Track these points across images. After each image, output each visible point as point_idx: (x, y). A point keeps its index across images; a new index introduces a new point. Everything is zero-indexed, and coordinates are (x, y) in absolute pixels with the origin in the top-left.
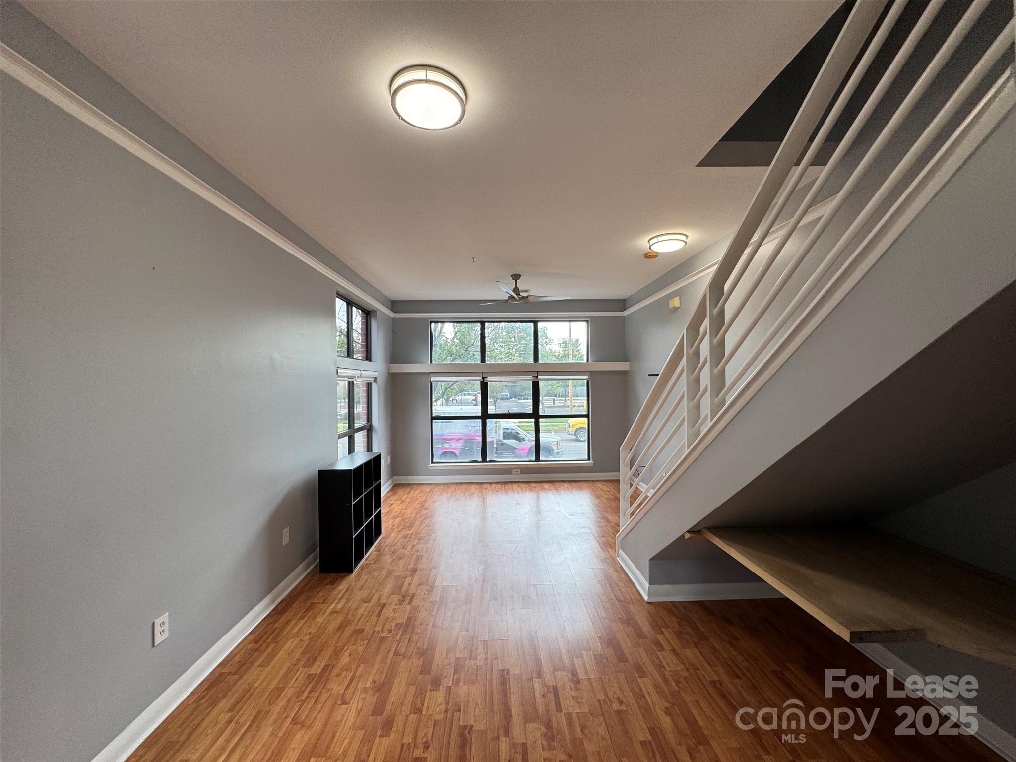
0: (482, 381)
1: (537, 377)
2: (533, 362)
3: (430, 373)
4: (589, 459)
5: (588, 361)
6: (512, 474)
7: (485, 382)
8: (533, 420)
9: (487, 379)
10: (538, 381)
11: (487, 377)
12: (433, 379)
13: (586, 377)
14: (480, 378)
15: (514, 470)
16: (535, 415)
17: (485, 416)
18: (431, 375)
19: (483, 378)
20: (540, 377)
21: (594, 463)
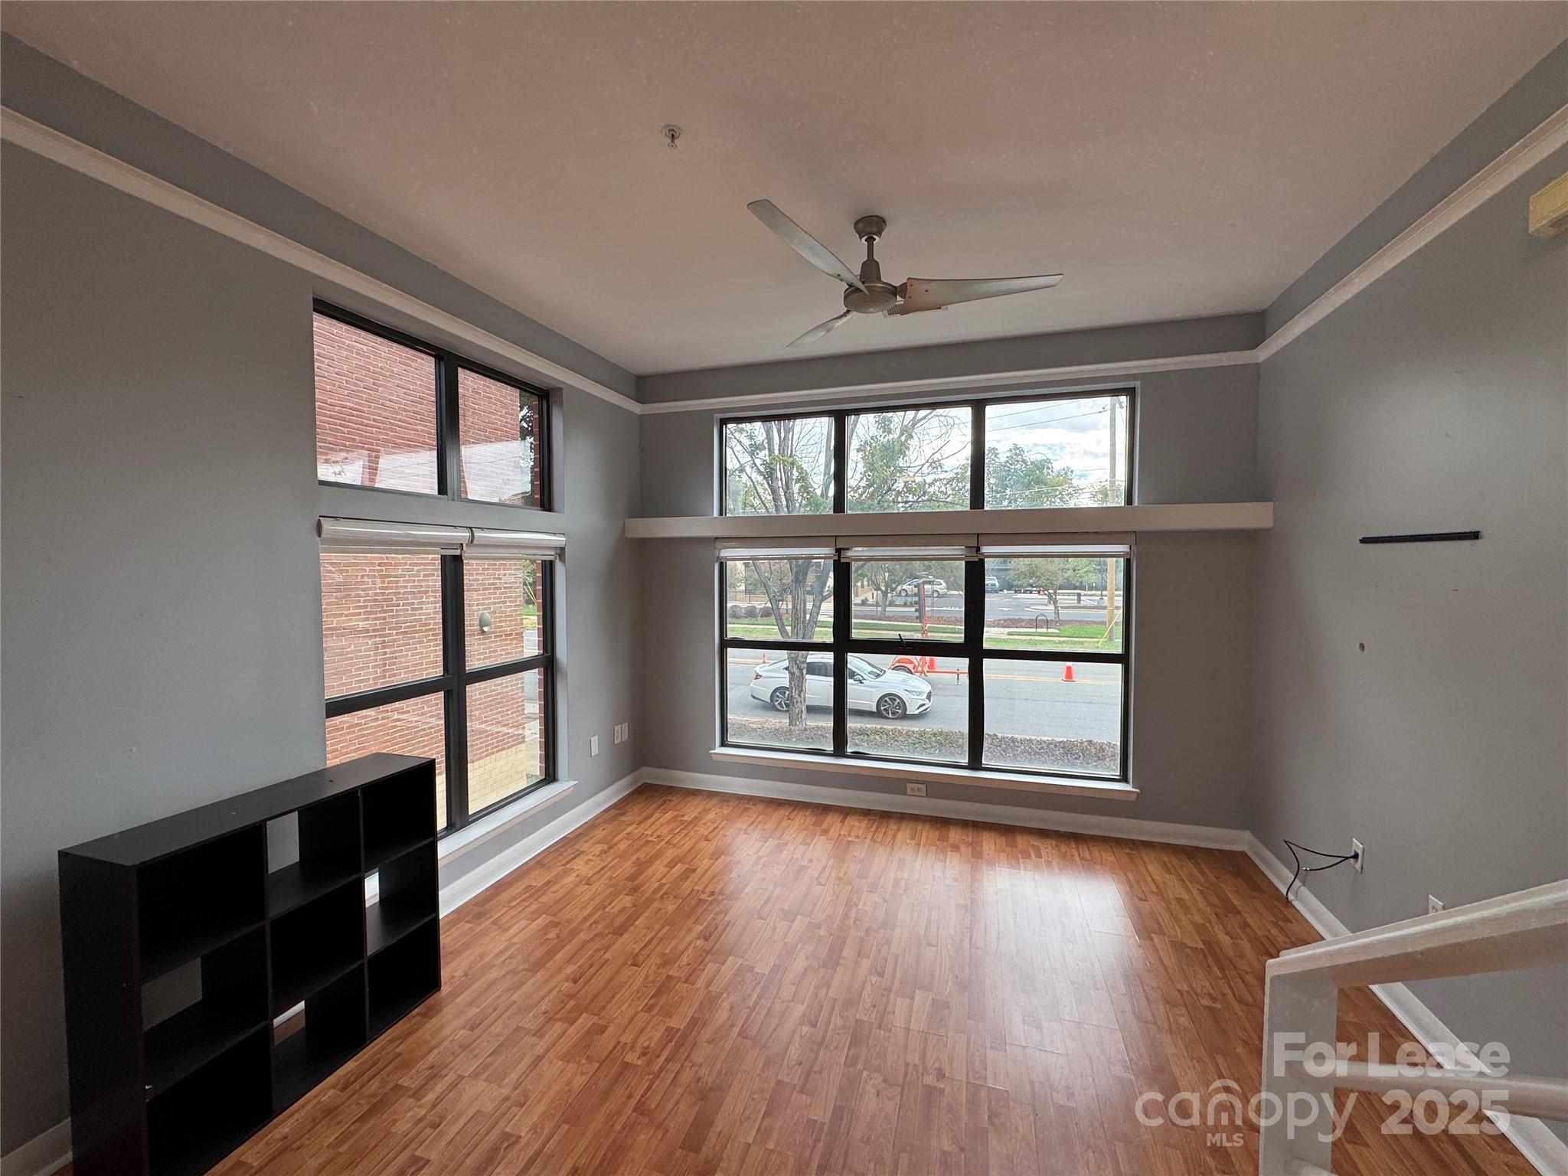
0: (836, 558)
1: (978, 549)
2: (968, 509)
3: (717, 538)
4: (1124, 778)
5: (1129, 500)
6: (905, 794)
7: (842, 560)
8: (964, 663)
9: (849, 553)
10: (982, 562)
11: (848, 549)
12: (725, 553)
13: (1122, 548)
14: (828, 551)
15: (909, 786)
16: (973, 649)
17: (843, 643)
18: (718, 545)
19: (839, 551)
20: (985, 549)
21: (1138, 794)
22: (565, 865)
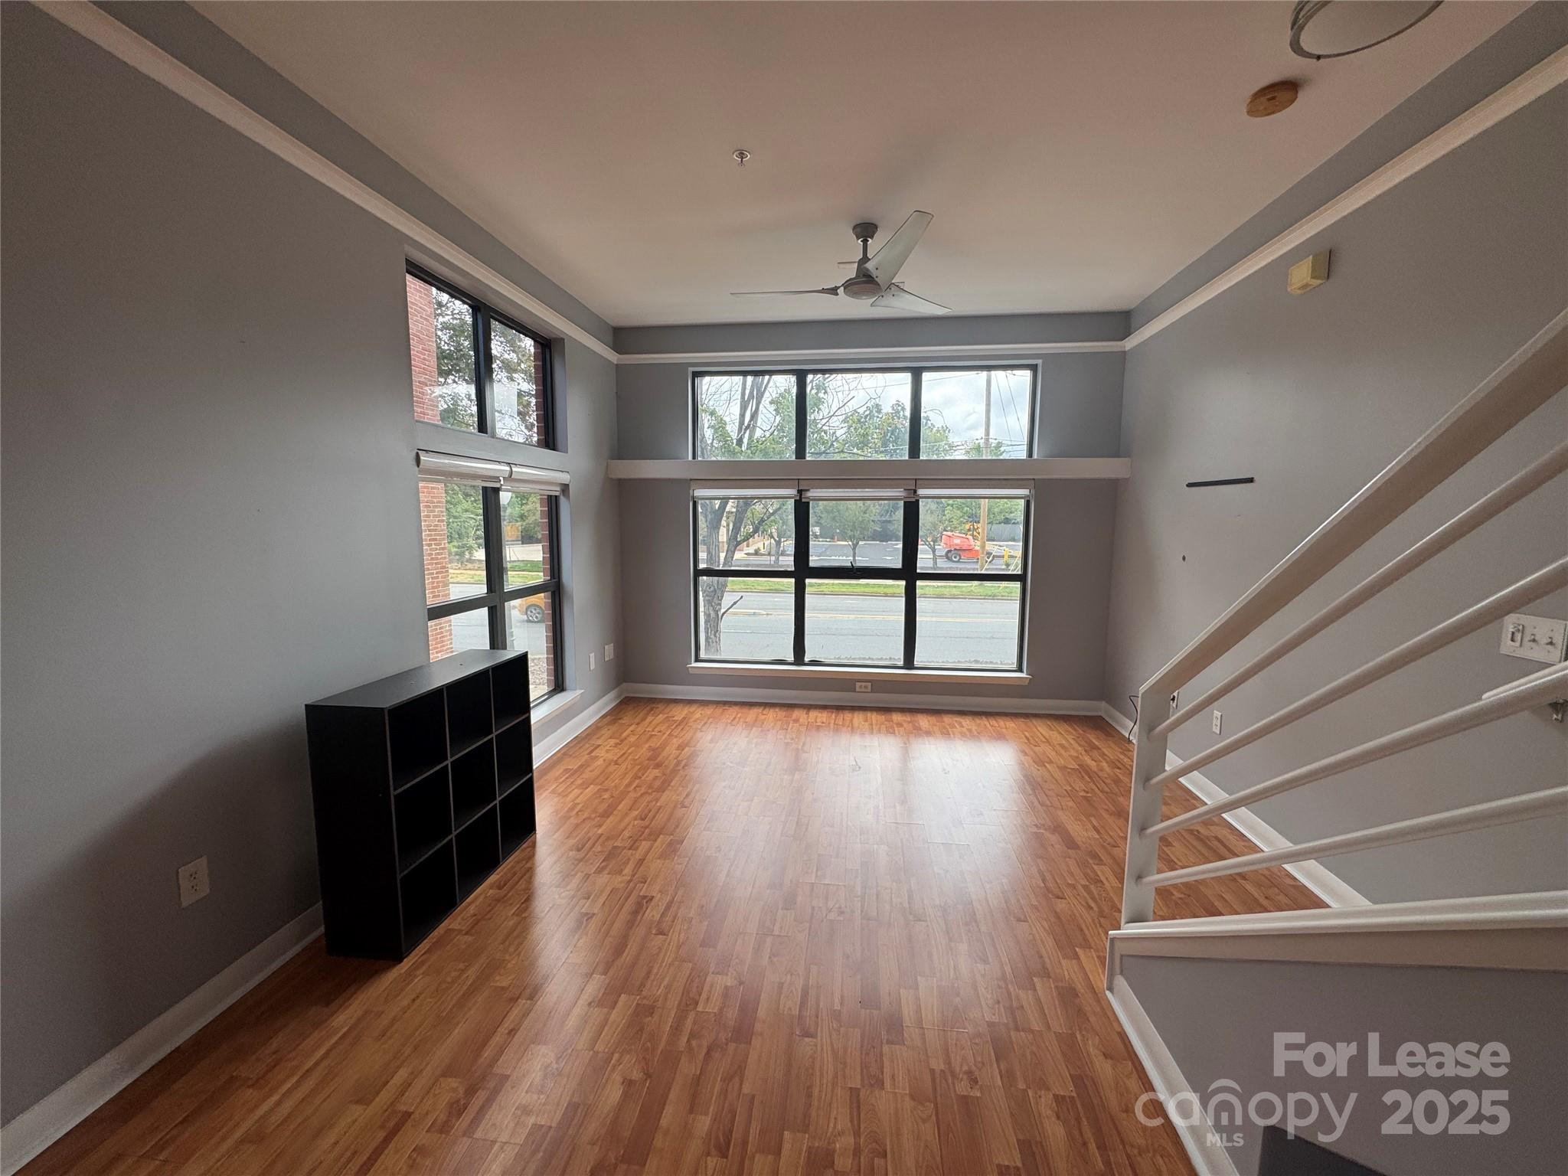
0: (798, 498)
1: (915, 491)
2: (907, 458)
3: (691, 480)
4: (1020, 670)
5: (1030, 453)
6: (854, 691)
7: (803, 500)
8: (903, 583)
9: (810, 494)
10: (918, 501)
11: (808, 490)
12: (699, 493)
13: (1025, 492)
14: (793, 492)
15: (858, 684)
16: (908, 572)
17: (803, 571)
18: (692, 483)
19: (800, 492)
20: (921, 492)
21: (1031, 679)
22: (589, 754)
